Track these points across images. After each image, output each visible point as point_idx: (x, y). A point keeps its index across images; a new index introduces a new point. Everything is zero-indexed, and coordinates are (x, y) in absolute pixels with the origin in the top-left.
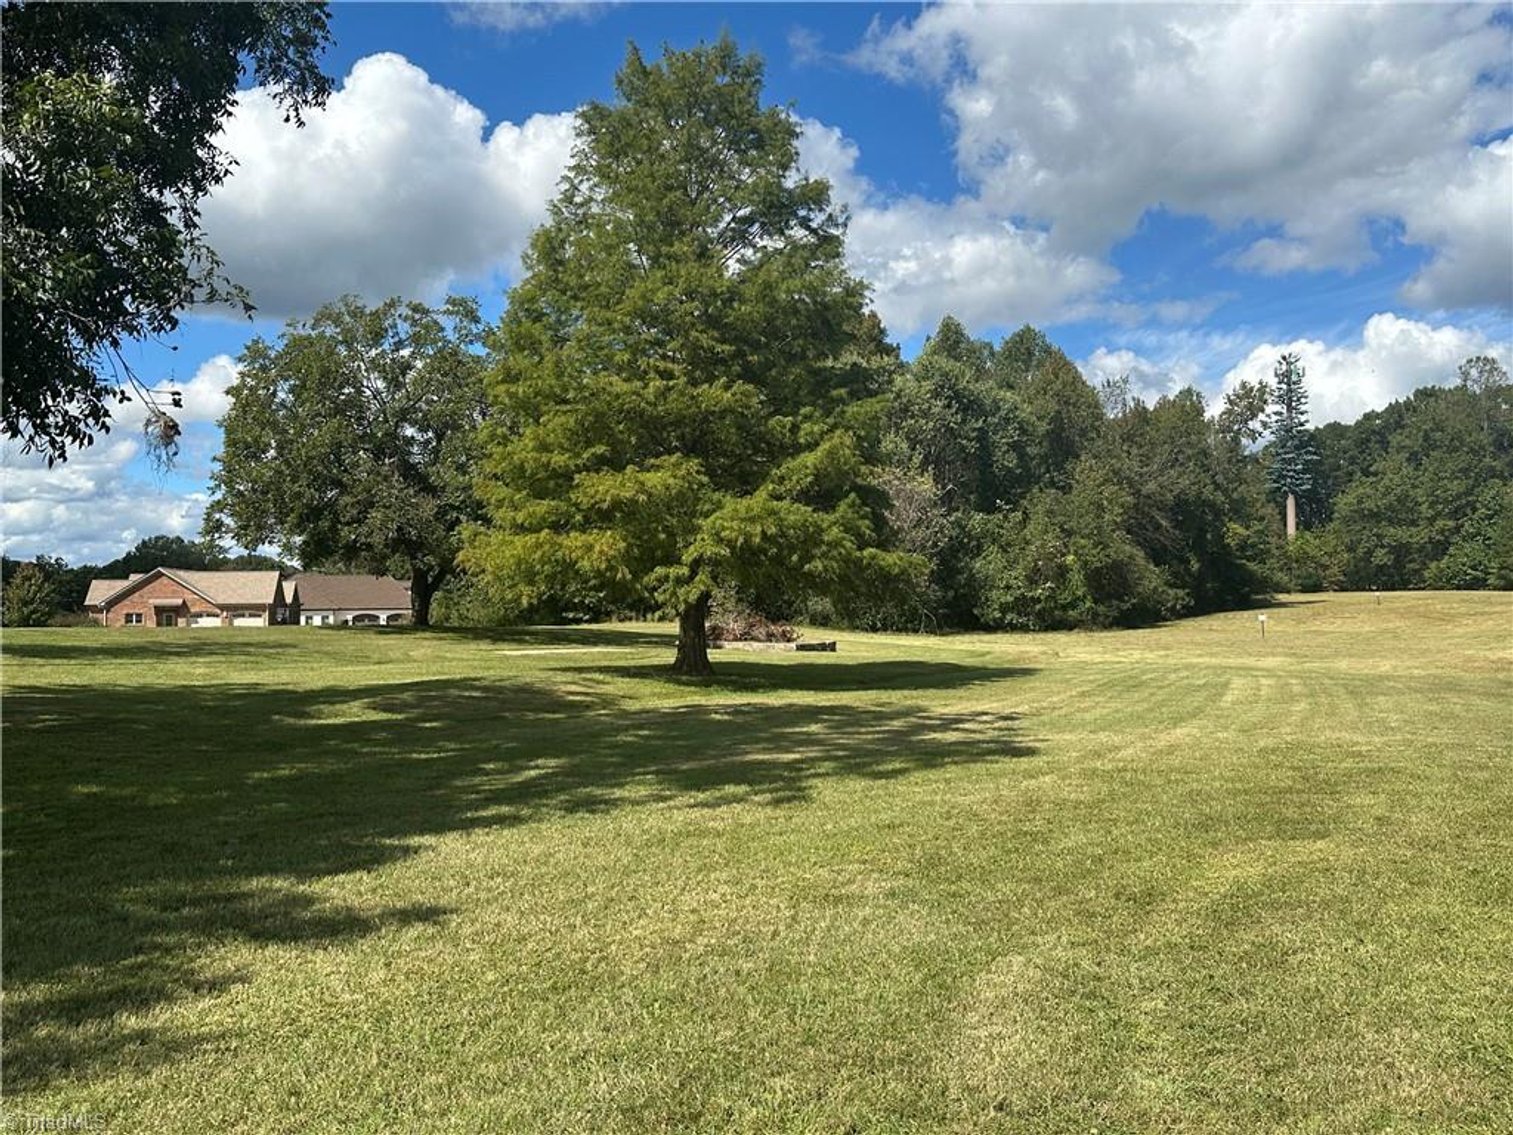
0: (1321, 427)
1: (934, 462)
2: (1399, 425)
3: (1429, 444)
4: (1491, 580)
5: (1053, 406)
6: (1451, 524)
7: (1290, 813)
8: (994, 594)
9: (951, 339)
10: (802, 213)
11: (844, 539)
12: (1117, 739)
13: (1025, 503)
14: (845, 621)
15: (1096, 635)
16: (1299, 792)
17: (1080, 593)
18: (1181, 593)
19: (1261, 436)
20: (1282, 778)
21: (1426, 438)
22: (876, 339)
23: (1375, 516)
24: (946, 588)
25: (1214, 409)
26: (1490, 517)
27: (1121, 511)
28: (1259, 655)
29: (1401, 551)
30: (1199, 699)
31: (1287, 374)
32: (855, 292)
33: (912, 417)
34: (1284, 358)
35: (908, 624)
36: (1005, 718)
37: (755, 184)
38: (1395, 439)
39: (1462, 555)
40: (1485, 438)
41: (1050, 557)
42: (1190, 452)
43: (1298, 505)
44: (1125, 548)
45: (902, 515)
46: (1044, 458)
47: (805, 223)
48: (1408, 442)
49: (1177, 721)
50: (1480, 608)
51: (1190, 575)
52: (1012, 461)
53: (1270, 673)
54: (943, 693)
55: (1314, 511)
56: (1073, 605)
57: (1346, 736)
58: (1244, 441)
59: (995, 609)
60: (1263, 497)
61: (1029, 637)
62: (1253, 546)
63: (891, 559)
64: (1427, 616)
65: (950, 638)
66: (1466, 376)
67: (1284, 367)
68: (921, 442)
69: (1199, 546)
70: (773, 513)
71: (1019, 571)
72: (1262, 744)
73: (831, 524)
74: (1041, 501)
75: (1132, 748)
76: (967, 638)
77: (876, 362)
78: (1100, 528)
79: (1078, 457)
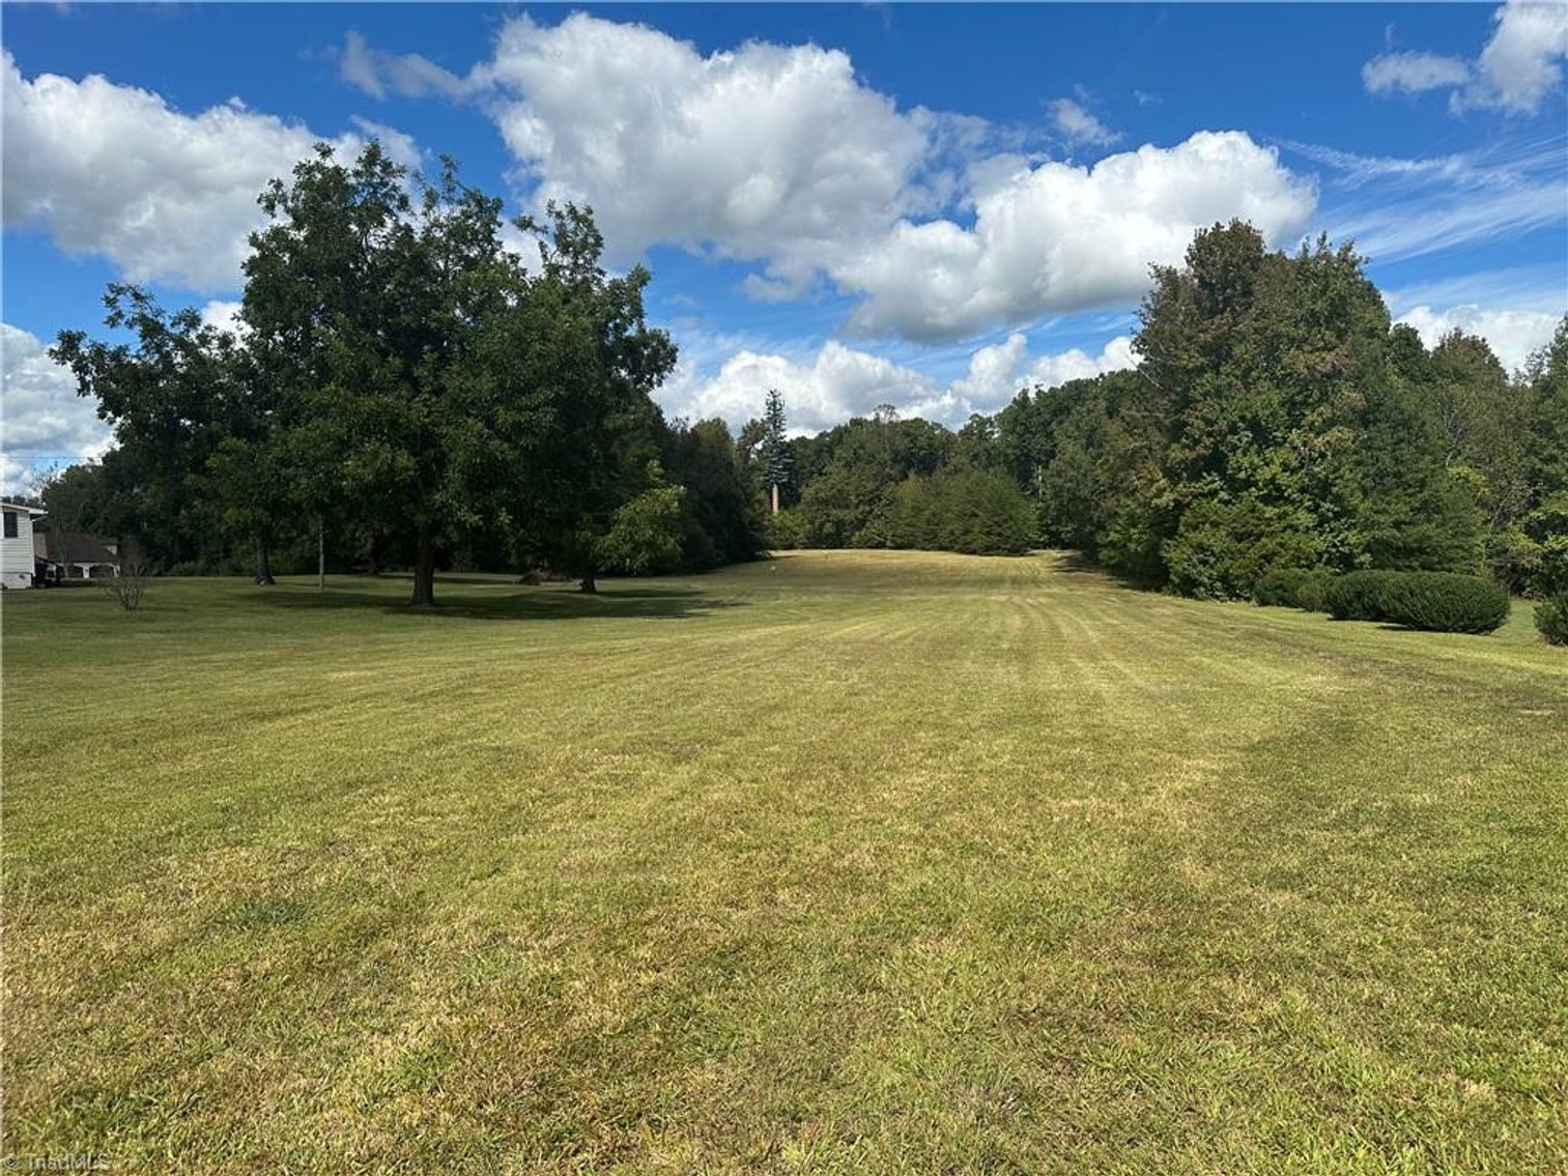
0: (794, 440)
2: (840, 442)
3: (857, 458)
4: (888, 543)
6: (867, 508)
23: (825, 502)
29: (840, 525)
31: (774, 403)
38: (837, 452)
39: (874, 527)
40: (887, 455)
43: (780, 491)
48: (844, 455)
66: (878, 413)
67: (771, 398)
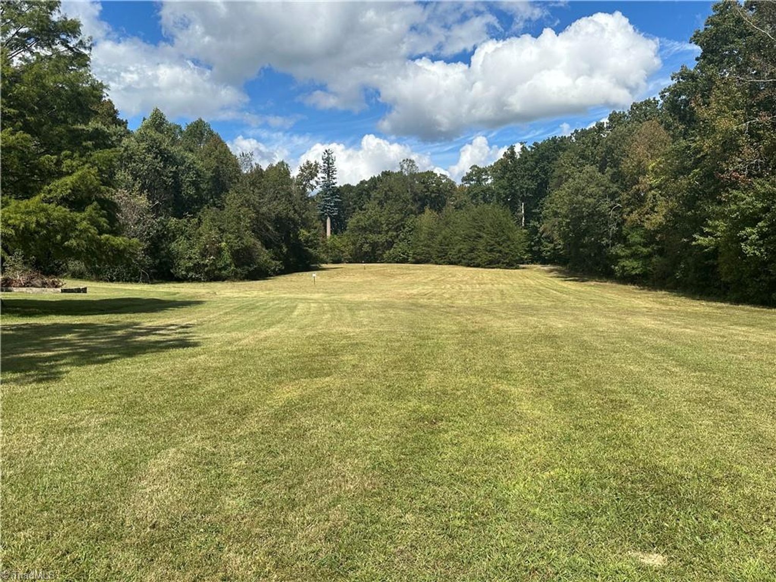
0: (342, 186)
1: (149, 189)
2: (375, 188)
3: (387, 198)
4: (410, 259)
5: (214, 164)
6: (395, 233)
7: (316, 366)
8: (182, 262)
9: (158, 122)
10: (64, 37)
11: (89, 228)
12: (240, 335)
13: (200, 214)
14: (94, 276)
15: (236, 283)
16: (321, 355)
17: (228, 262)
18: (278, 263)
19: (315, 189)
20: (315, 350)
21: (386, 194)
22: (111, 115)
23: (364, 229)
24: (155, 258)
25: (295, 173)
26: (410, 231)
27: (249, 221)
28: (312, 292)
29: (374, 245)
30: (281, 315)
31: (328, 159)
32: (97, 89)
33: (135, 162)
34: (326, 151)
35: (133, 277)
36: (183, 327)
37: (32, 15)
38: (373, 194)
39: (399, 248)
40: (409, 196)
41: (213, 243)
42: (283, 193)
43: (332, 222)
44: (250, 240)
45: (127, 216)
46: (210, 191)
47: (65, 43)
48: (378, 196)
49: (270, 325)
50: (405, 271)
51: (283, 254)
52: (192, 191)
53: (316, 301)
54: (149, 315)
55: (339, 226)
56: (225, 268)
57: (344, 329)
58: (308, 190)
59: (182, 270)
60: (316, 218)
61: (201, 284)
62: (311, 241)
63: (118, 241)
64: (383, 275)
65: (156, 286)
66: (402, 167)
67: (326, 156)
68: (139, 177)
69: (287, 240)
70: (43, 210)
71: (196, 249)
72: (308, 334)
73: (82, 219)
74: (208, 214)
75: (247, 339)
76: (167, 285)
77: (113, 128)
78: (238, 229)
79: (228, 191)
